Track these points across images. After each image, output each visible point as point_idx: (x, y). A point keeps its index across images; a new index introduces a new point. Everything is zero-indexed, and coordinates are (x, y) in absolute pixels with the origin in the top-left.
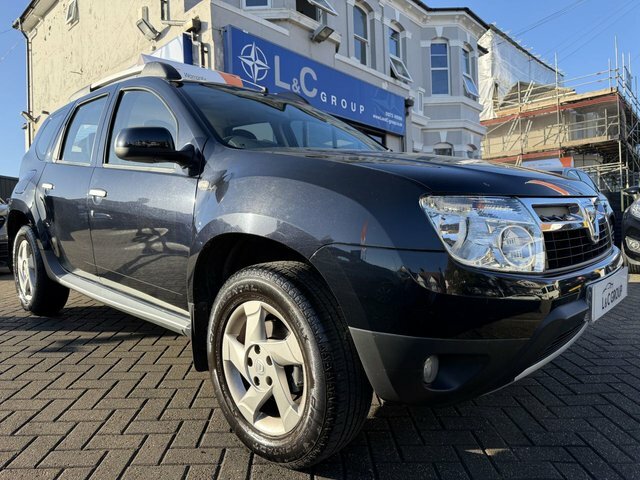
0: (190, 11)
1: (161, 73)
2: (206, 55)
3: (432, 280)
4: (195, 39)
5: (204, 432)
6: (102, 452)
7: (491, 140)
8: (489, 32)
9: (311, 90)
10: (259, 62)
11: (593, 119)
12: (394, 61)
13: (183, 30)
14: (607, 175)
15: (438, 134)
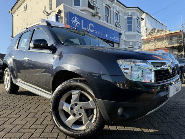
0: (58, 7)
1: (45, 24)
2: (62, 20)
3: (121, 85)
4: (59, 15)
5: (53, 128)
6: (23, 134)
7: (145, 45)
8: (144, 14)
9: (92, 30)
10: (77, 22)
11: (175, 39)
12: (116, 22)
13: (56, 13)
14: (179, 55)
15: (129, 43)
